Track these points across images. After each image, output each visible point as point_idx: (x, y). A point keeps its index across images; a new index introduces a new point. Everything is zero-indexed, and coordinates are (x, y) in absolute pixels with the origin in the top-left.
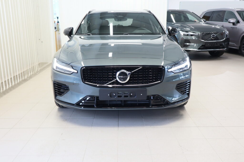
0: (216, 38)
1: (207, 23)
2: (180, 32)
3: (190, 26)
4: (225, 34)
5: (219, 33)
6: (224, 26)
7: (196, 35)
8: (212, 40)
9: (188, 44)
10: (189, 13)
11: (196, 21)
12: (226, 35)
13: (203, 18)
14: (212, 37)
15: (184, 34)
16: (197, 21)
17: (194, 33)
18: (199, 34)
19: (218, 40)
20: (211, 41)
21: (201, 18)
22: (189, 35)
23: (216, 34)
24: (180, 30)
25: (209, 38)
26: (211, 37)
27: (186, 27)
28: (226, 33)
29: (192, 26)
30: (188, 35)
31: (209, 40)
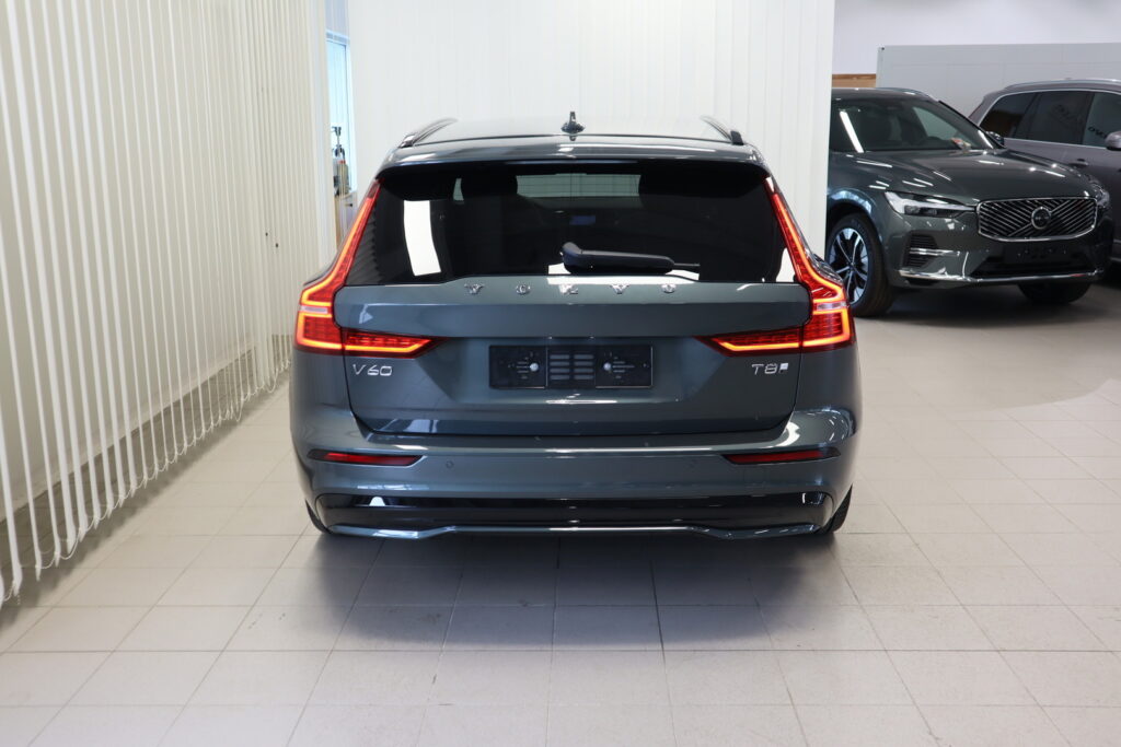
0: (1054, 226)
1: (1008, 155)
2: (890, 196)
3: (930, 171)
4: (1095, 205)
5: (1065, 200)
6: (1086, 164)
7: (963, 212)
8: (1036, 234)
9: (923, 251)
10: (927, 104)
11: (960, 142)
12: (1101, 212)
13: (986, 126)
14: (1037, 222)
15: (906, 208)
16: (964, 145)
17: (950, 202)
18: (975, 207)
19: (1064, 234)
20: (1028, 237)
21: (978, 125)
22: (930, 212)
23: (1053, 208)
24: (888, 190)
25: (1022, 226)
26: (1030, 220)
27: (911, 176)
28: (1099, 199)
29: (941, 170)
30: (923, 212)
31: (1022, 236)
